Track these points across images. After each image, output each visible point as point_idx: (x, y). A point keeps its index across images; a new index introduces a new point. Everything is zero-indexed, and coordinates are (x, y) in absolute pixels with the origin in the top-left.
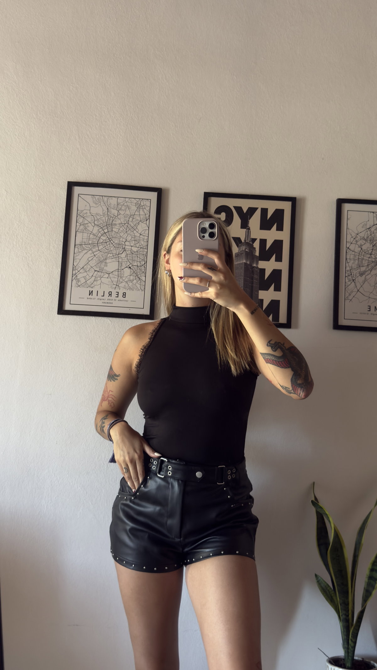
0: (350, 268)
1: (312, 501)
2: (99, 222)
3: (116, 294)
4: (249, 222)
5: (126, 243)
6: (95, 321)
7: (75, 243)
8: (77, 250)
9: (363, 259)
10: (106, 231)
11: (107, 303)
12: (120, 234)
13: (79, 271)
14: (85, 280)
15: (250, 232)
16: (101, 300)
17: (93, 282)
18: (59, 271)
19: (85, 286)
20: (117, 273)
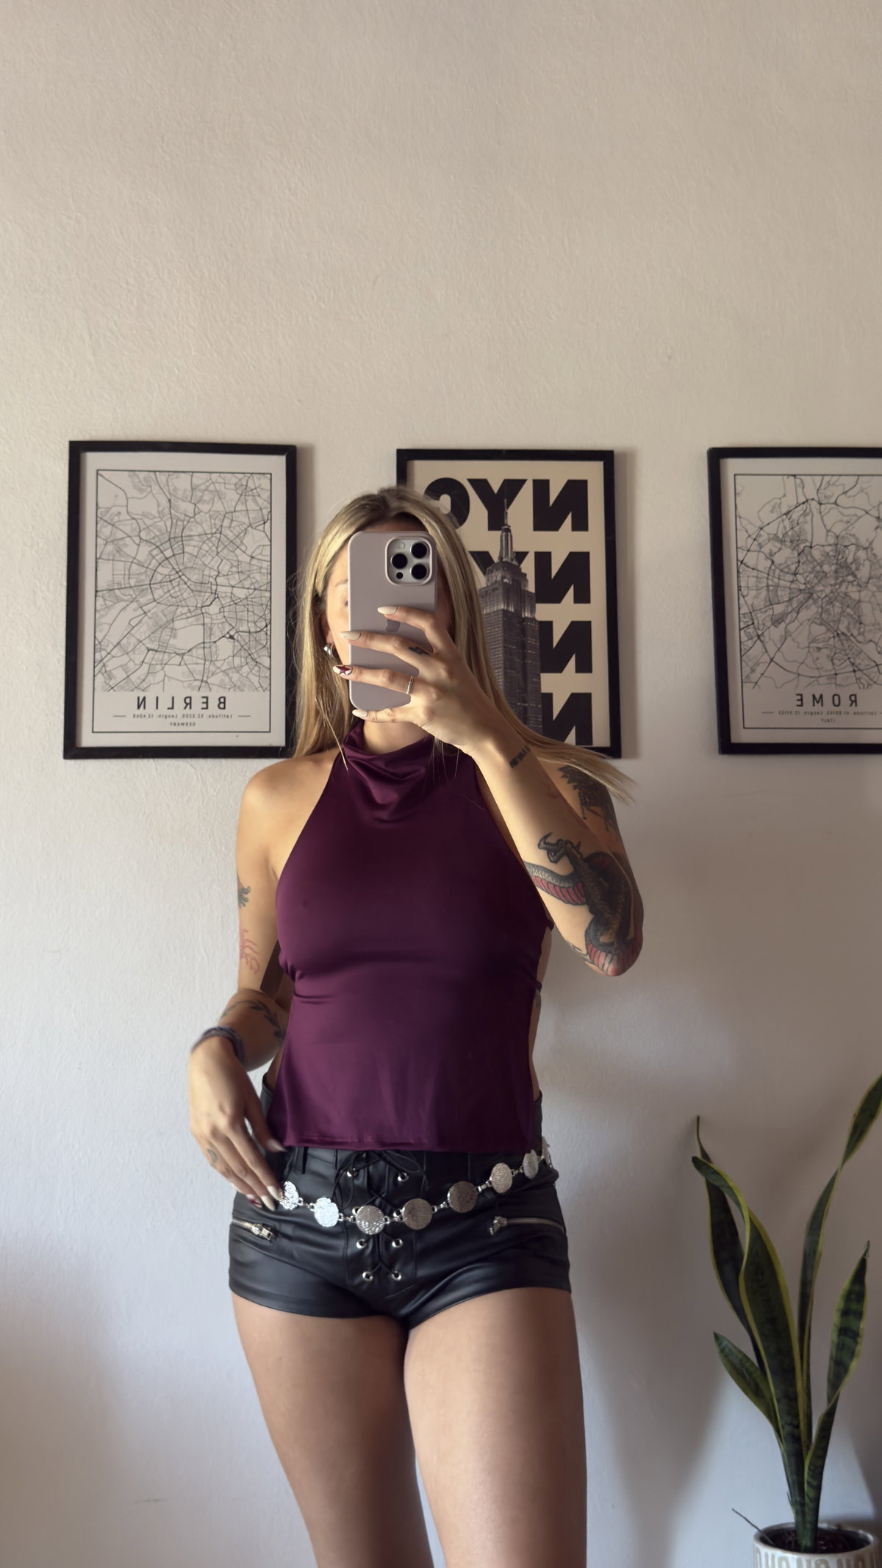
0: (750, 607)
1: (695, 1160)
2: (152, 533)
3: (203, 703)
4: (507, 513)
5: (218, 580)
6: (157, 769)
7: (96, 586)
8: (104, 603)
9: (777, 586)
10: (168, 553)
11: (183, 724)
12: (203, 559)
13: (109, 654)
14: (126, 673)
15: (511, 537)
16: (166, 717)
17: (147, 676)
18: (60, 655)
19: (128, 687)
20: (201, 651)
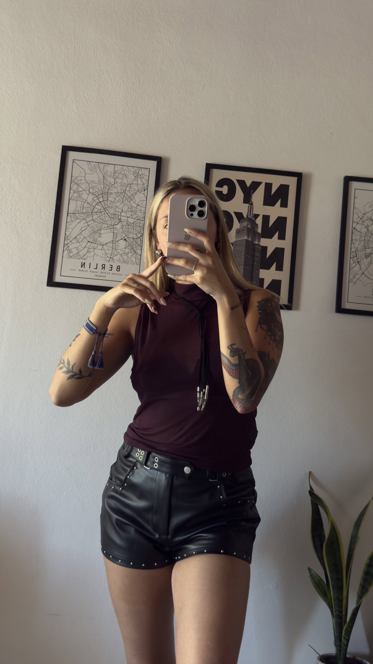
0: (356, 249)
1: (308, 491)
2: (94, 190)
3: (110, 268)
4: (252, 196)
5: (122, 213)
6: (87, 295)
7: (68, 211)
8: (70, 219)
9: (369, 240)
10: (101, 200)
11: (100, 276)
12: (116, 204)
13: (71, 241)
14: (78, 251)
15: (253, 207)
16: (93, 272)
17: (86, 253)
18: (49, 240)
19: (77, 257)
20: (111, 244)
